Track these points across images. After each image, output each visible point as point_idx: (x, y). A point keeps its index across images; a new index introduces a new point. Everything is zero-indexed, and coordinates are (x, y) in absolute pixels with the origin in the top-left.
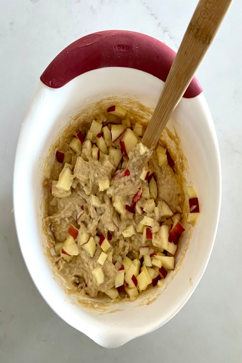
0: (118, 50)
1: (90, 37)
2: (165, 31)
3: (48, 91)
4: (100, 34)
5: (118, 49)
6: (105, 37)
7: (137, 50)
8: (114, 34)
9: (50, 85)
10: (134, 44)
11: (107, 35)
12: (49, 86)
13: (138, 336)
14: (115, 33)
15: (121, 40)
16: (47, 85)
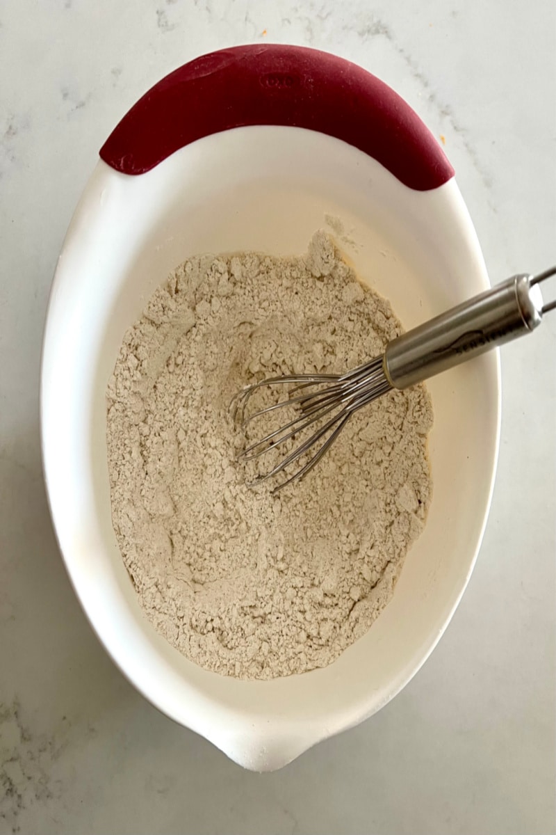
0: (269, 86)
1: (208, 59)
2: (444, 113)
3: (116, 181)
4: (231, 52)
5: (270, 83)
6: (240, 58)
7: (312, 86)
8: (261, 52)
9: (122, 168)
10: (305, 72)
11: (244, 54)
12: (119, 169)
13: (326, 737)
14: (262, 50)
15: (277, 65)
16: (113, 167)
